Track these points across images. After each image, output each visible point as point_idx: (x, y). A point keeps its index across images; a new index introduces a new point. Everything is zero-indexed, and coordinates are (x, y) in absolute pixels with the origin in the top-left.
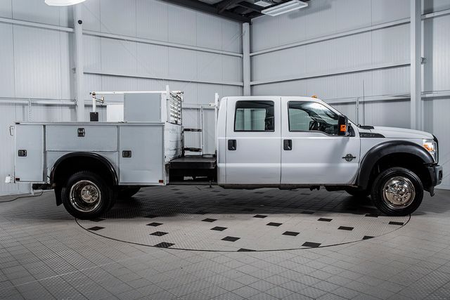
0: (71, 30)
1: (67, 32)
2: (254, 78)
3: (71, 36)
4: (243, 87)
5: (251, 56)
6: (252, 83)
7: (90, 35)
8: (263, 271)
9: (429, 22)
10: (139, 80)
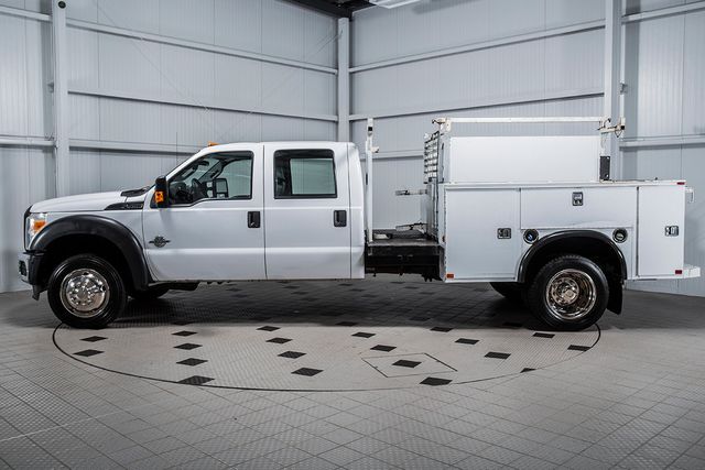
0: (45, 17)
1: (38, 20)
2: (356, 109)
3: (47, 27)
4: (337, 123)
5: (351, 73)
6: (353, 117)
7: (79, 28)
8: (368, 422)
9: (633, 28)
10: (164, 107)
